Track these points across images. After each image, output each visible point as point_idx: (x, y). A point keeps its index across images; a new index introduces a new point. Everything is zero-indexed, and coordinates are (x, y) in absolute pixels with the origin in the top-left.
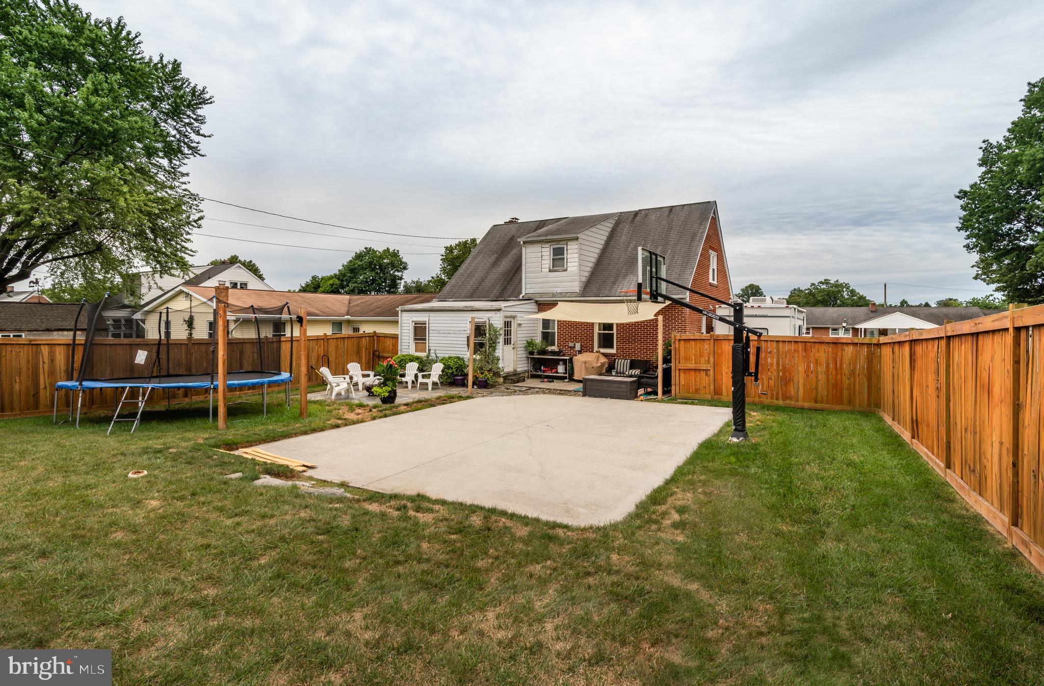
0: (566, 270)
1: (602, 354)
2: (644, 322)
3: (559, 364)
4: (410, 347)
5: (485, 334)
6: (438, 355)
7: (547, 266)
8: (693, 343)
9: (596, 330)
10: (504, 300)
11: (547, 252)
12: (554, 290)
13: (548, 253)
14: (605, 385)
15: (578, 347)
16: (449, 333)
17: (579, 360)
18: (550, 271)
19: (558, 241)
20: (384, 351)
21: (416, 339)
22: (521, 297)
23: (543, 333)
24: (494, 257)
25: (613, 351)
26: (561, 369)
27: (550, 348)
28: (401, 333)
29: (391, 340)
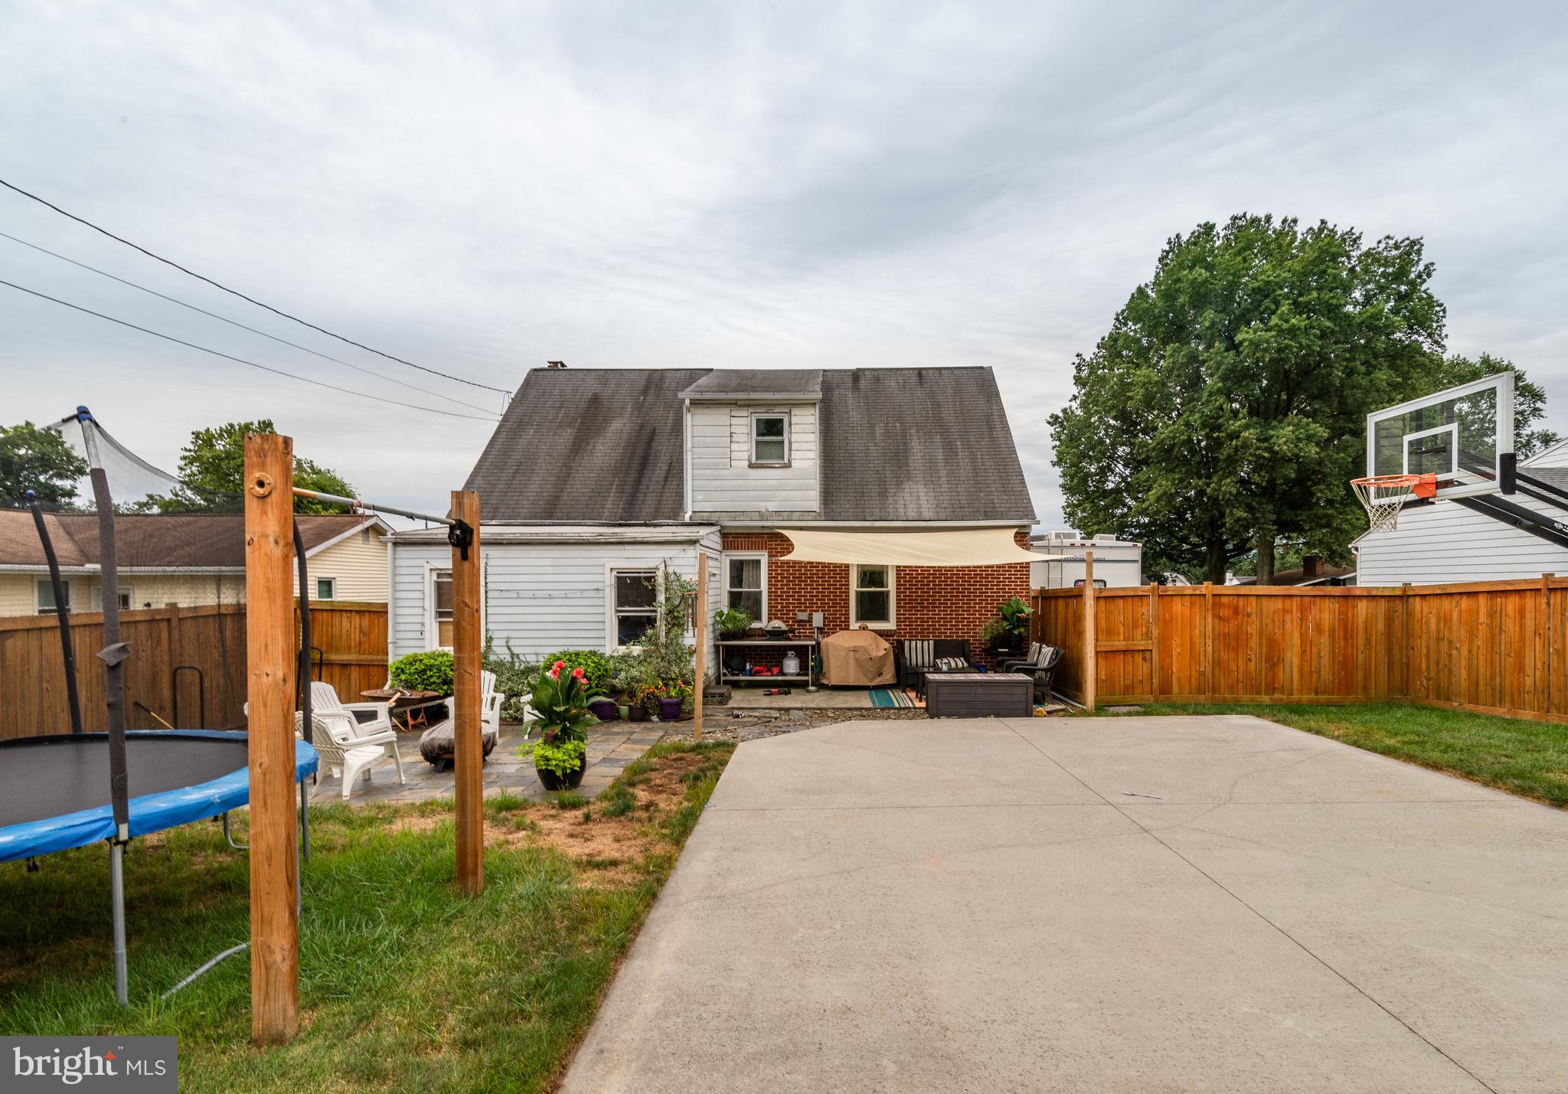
0: (789, 466)
1: (875, 631)
2: (951, 569)
3: (785, 655)
4: (427, 634)
5: (654, 597)
6: (516, 650)
7: (745, 456)
8: (1121, 602)
9: (854, 586)
10: (646, 525)
11: (743, 427)
12: (762, 506)
13: (745, 430)
14: (980, 690)
15: (818, 619)
16: (550, 597)
17: (837, 644)
18: (751, 466)
19: (771, 405)
20: (331, 647)
21: (440, 614)
22: (687, 519)
23: (732, 594)
24: (567, 435)
25: (891, 625)
26: (791, 665)
27: (755, 625)
28: (395, 599)
29: (356, 620)
